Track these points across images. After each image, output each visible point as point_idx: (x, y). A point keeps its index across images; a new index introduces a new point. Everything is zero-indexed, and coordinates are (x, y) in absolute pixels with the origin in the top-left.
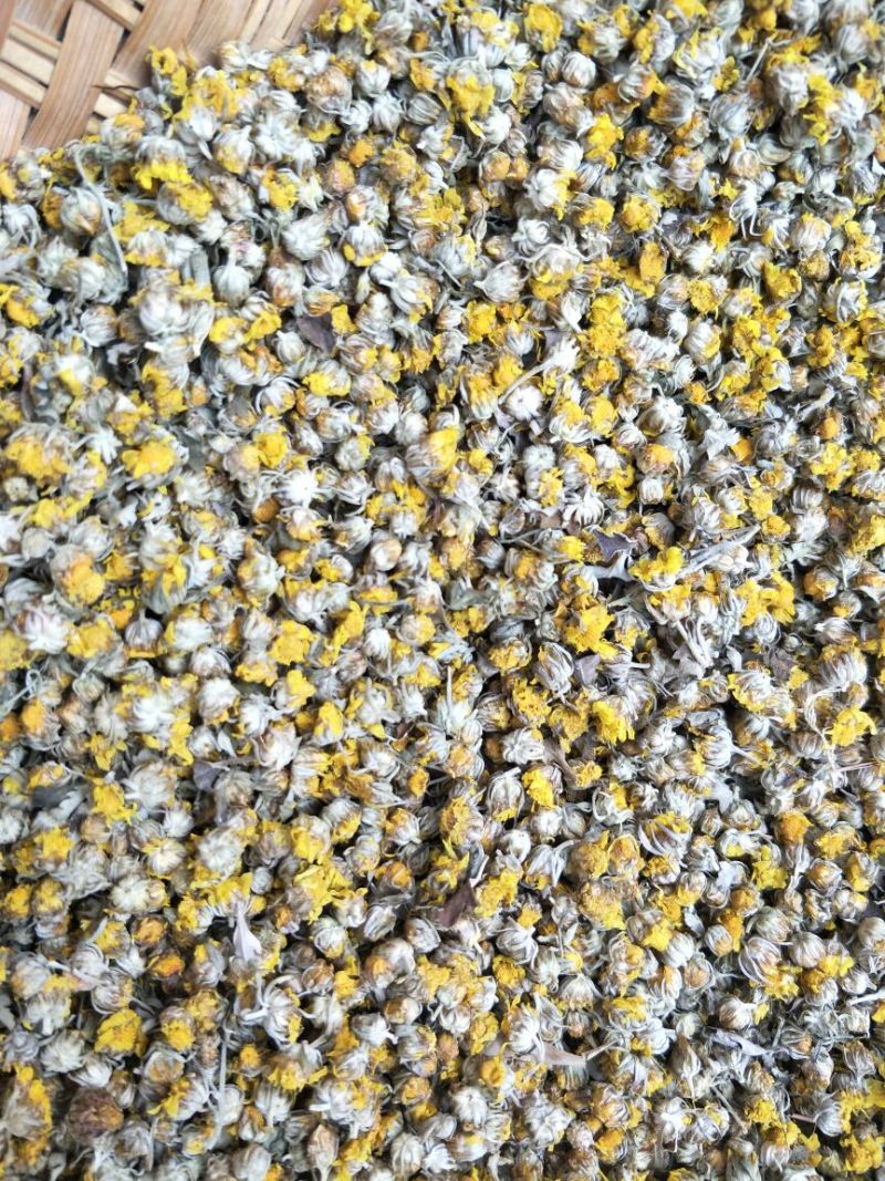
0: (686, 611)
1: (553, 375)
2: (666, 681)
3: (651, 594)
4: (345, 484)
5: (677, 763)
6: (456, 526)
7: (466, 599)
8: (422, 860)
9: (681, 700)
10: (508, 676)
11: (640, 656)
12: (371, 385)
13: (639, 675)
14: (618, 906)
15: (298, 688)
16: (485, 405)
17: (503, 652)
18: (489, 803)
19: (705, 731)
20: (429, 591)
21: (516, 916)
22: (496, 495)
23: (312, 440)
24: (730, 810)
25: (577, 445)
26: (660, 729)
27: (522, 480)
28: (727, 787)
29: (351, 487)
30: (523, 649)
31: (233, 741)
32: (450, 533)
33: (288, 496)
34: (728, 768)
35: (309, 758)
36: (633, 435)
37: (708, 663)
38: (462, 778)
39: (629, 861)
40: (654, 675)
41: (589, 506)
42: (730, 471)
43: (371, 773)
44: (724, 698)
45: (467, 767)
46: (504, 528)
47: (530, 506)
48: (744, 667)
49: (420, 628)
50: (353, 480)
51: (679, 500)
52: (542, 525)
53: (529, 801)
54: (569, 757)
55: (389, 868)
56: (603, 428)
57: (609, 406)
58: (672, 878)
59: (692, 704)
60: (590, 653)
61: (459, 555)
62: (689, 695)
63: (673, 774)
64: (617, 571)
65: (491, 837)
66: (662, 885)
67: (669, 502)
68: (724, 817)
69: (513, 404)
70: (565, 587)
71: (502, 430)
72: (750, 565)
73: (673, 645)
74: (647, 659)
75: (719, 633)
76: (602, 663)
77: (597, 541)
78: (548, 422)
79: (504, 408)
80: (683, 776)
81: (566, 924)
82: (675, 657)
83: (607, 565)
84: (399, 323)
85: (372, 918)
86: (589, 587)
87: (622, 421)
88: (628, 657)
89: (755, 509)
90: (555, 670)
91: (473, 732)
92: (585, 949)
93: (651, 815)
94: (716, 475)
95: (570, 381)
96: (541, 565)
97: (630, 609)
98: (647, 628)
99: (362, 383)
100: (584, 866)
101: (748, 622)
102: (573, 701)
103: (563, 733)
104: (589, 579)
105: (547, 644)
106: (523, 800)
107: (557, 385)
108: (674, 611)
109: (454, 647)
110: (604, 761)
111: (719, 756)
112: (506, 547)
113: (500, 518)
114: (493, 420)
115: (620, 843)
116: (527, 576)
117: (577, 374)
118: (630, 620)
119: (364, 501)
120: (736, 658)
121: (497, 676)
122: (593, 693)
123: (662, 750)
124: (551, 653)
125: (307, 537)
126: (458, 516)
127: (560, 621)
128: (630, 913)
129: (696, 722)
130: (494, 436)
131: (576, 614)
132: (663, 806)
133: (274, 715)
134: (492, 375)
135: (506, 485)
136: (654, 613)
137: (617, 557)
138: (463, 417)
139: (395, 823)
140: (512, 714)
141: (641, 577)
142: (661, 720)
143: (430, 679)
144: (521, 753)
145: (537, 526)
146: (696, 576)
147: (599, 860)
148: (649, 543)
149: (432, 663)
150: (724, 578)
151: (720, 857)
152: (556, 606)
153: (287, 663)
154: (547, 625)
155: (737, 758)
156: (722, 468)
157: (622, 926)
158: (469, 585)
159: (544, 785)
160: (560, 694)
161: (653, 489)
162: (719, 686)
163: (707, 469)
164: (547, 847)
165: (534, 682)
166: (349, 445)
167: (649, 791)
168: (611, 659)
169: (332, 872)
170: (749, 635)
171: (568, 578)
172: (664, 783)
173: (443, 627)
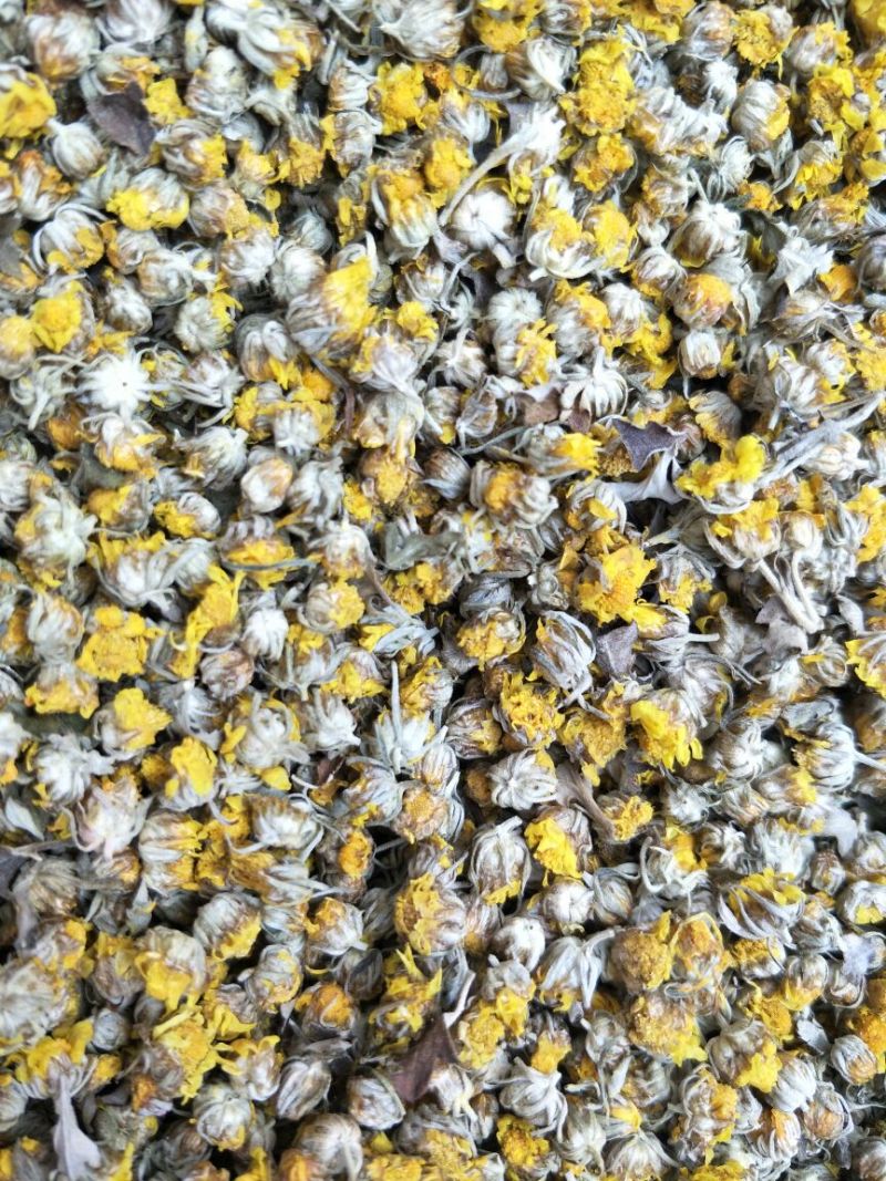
0: (773, 542)
1: (525, 169)
2: (747, 659)
3: (714, 518)
4: (194, 374)
5: (772, 788)
6: (384, 429)
7: (410, 551)
8: (370, 977)
9: (774, 688)
10: (489, 672)
11: (702, 622)
12: (222, 205)
13: (702, 652)
14: (692, 1024)
15: (136, 718)
16: (416, 225)
17: (479, 632)
18: (474, 877)
19: (811, 734)
20: (347, 541)
21: (527, 1054)
22: (449, 376)
23: (130, 303)
24: (855, 852)
25: (575, 282)
26: (743, 739)
27: (489, 349)
28: (846, 816)
29: (203, 377)
30: (511, 625)
31: (36, 811)
32: (375, 441)
33: (96, 398)
34: (849, 788)
35: (163, 832)
36: (664, 265)
37: (815, 625)
38: (427, 841)
39: (707, 957)
40: (727, 652)
41: (603, 384)
42: (822, 313)
43: (271, 849)
44: (840, 679)
45: (433, 824)
46: (464, 427)
47: (504, 387)
48: (868, 627)
49: (338, 603)
50: (205, 366)
51: (744, 368)
52: (528, 418)
53: (539, 869)
54: (600, 791)
55: (316, 997)
56: (615, 255)
57: (623, 220)
58: (775, 969)
59: (791, 694)
60: (620, 623)
61: (393, 478)
62: (787, 679)
63: (766, 806)
64: (656, 486)
65: (481, 930)
66: (759, 981)
67: (730, 374)
68: (848, 862)
69: (464, 221)
70: (572, 520)
71: (449, 266)
72: (864, 464)
73: (756, 600)
74: (714, 626)
75: (824, 576)
76: (642, 638)
77: (619, 437)
78: (523, 245)
79: (451, 231)
80: (782, 806)
81: (610, 1060)
82: (760, 619)
83: (639, 478)
84: (260, 96)
85: (289, 1084)
86: (612, 515)
87: (644, 245)
88: (682, 626)
89: (867, 373)
90: (565, 656)
91: (442, 764)
92: (644, 1096)
93: (735, 877)
94: (802, 321)
95: (554, 180)
96: (528, 483)
97: (681, 548)
98: (710, 575)
99: (209, 203)
100: (634, 971)
101: (868, 556)
102: (598, 704)
103: (585, 755)
104: (611, 503)
105: (549, 614)
106: (528, 868)
107: (534, 187)
108: (754, 544)
109: (402, 628)
110: (655, 793)
111: (837, 771)
112: (471, 461)
113: (457, 413)
114: (431, 250)
115: (689, 929)
116: (507, 504)
117: (565, 168)
118: (683, 565)
119: (229, 401)
120: (853, 614)
121: (474, 671)
122: (631, 688)
123: (747, 771)
124: (557, 629)
125: (132, 465)
126: (385, 413)
127: (567, 576)
128: (711, 1032)
129: (796, 720)
130: (437, 279)
131: (593, 562)
132: (753, 856)
133: (100, 765)
134: (421, 171)
135: (462, 357)
136: (723, 550)
137: (653, 463)
138: (383, 252)
139: (321, 922)
140: (503, 730)
141: (697, 492)
142: (743, 722)
143: (362, 685)
144: (520, 792)
145: (519, 421)
146: (783, 484)
147: (657, 958)
148: (705, 440)
149: (366, 659)
150: (827, 487)
151: (846, 928)
152: (561, 551)
153: (114, 677)
154: (548, 584)
155: (863, 771)
156: (810, 310)
157: (701, 1055)
158: (415, 527)
159: (560, 842)
160: (577, 695)
161: (704, 350)
162: (831, 661)
163: (787, 313)
164: (571, 941)
165: (532, 677)
166: (195, 307)
167: (730, 837)
168: (656, 630)
169: (219, 1012)
170: (869, 576)
171: (576, 504)
172: (753, 823)
173: (379, 601)
